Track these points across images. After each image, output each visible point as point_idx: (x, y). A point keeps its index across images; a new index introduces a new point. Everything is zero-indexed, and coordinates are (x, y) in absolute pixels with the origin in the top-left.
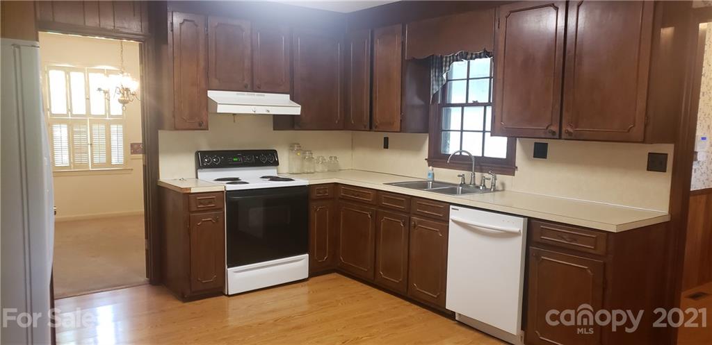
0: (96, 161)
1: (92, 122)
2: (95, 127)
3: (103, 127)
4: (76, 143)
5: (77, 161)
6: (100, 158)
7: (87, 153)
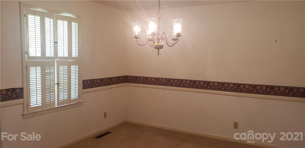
0: (61, 98)
1: (59, 64)
2: (61, 68)
3: (66, 67)
4: (47, 83)
5: (47, 100)
6: (63, 96)
7: (54, 92)
